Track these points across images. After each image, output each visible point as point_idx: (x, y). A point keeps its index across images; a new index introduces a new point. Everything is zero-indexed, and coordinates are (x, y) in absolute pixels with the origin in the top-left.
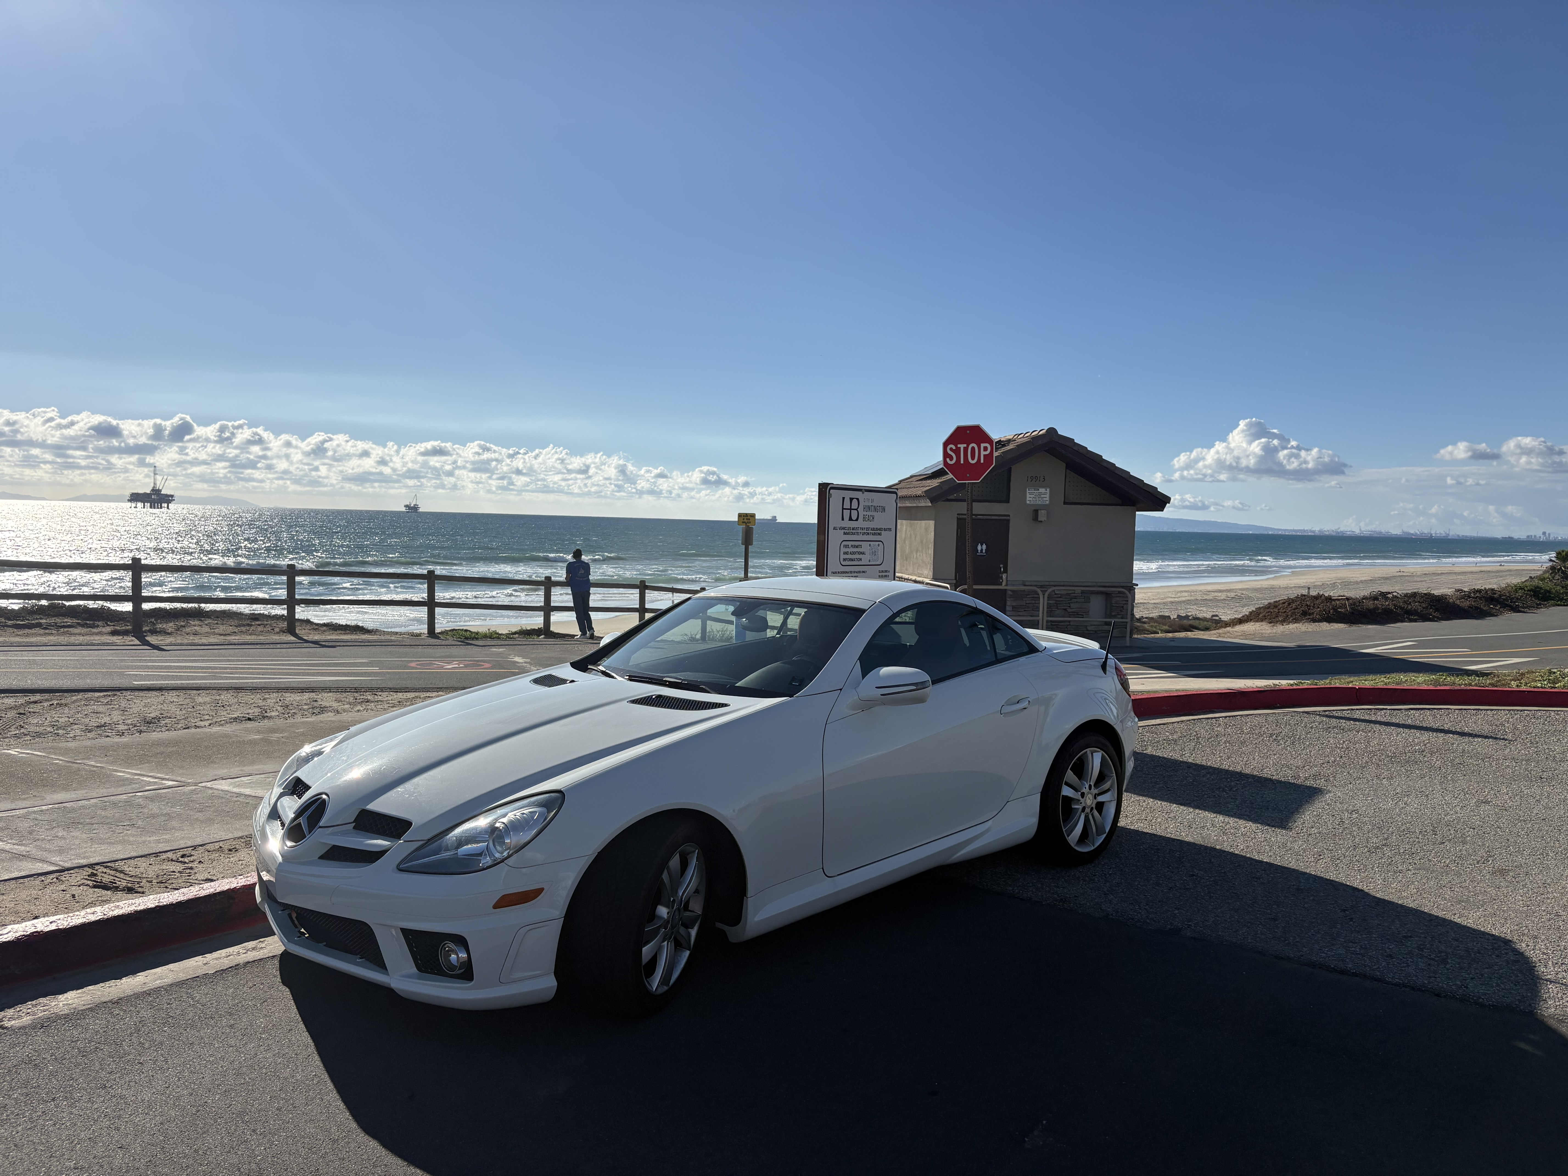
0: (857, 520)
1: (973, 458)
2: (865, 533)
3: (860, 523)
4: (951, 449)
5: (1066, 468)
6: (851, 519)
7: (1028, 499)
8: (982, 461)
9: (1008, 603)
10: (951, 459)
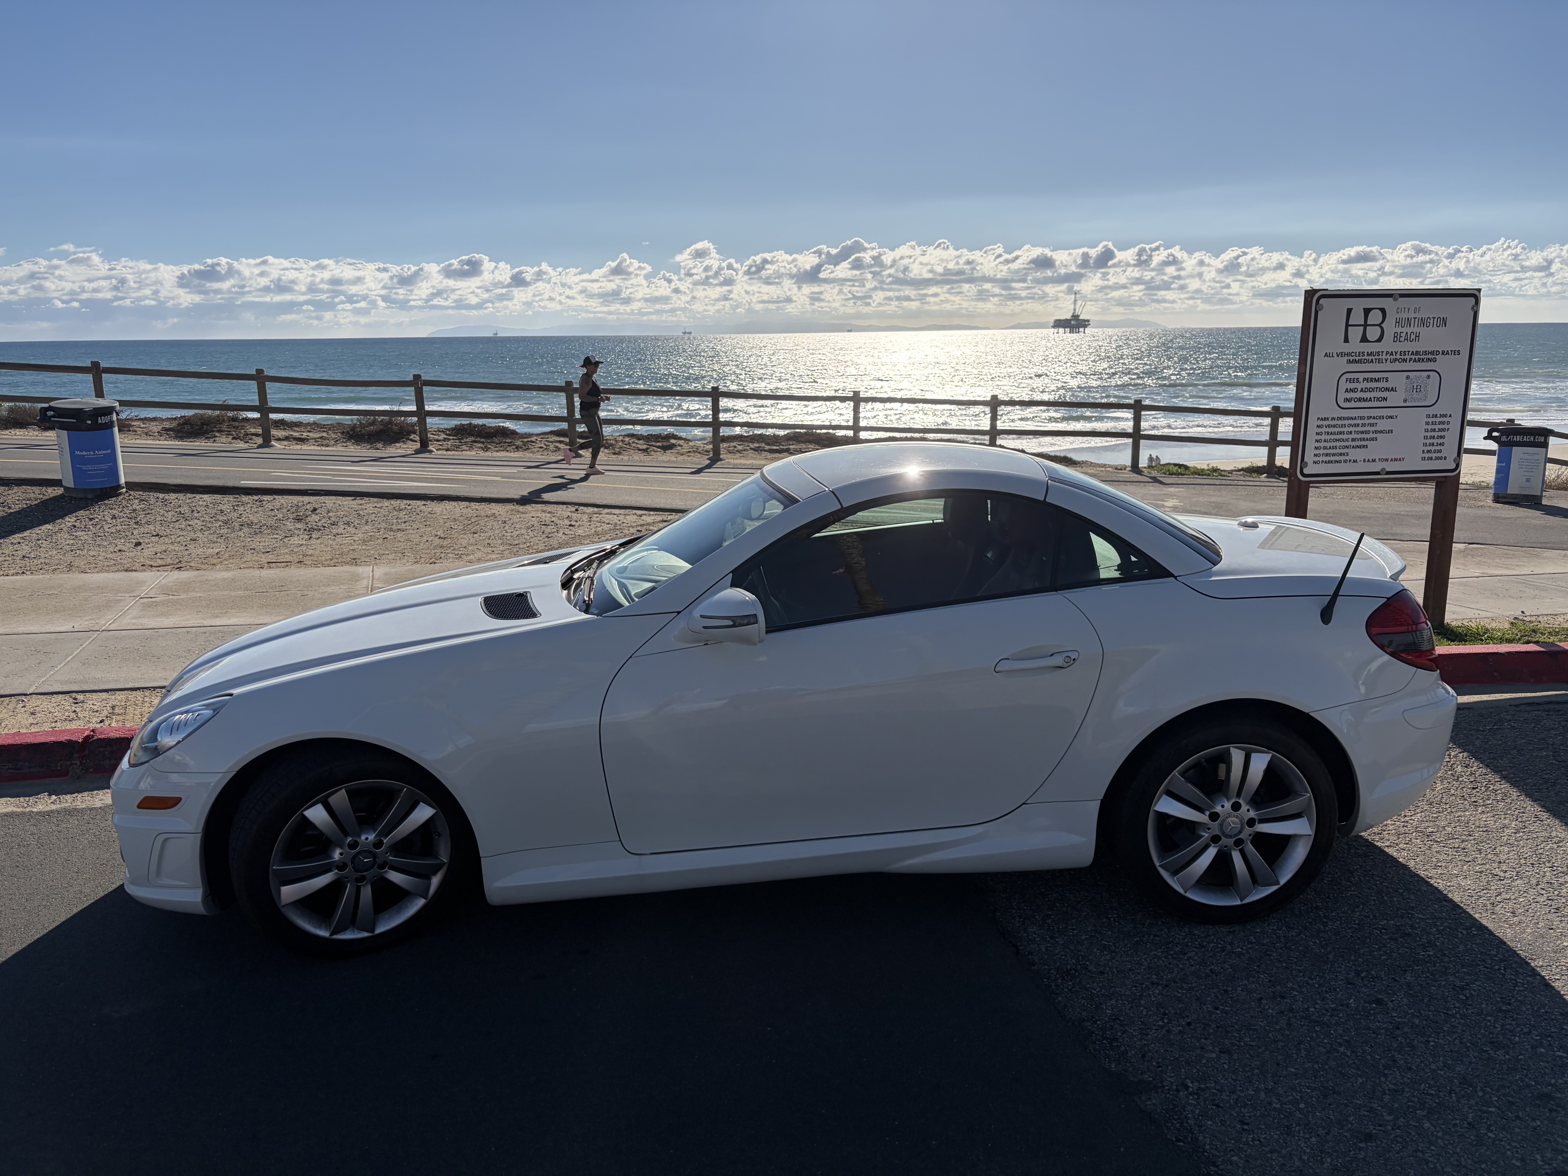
2: (1396, 360)
3: (1387, 344)
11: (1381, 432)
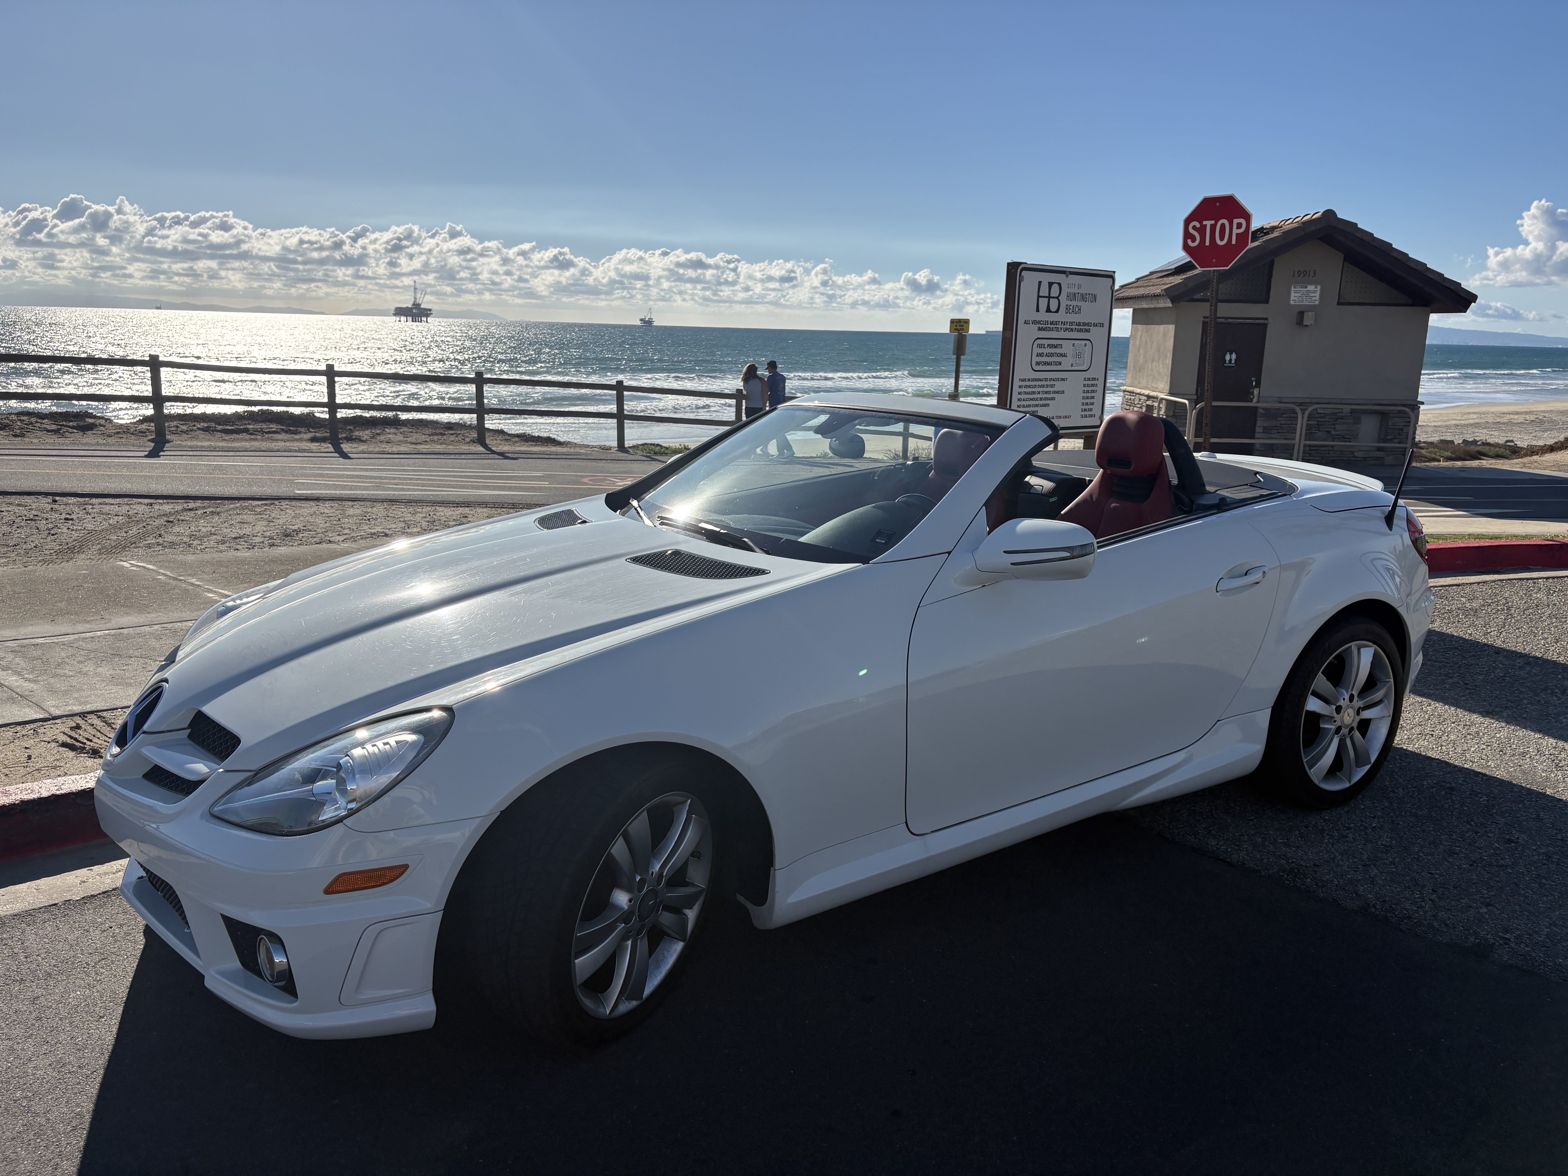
0: (1057, 311)
1: (1222, 239)
2: (1067, 329)
3: (1061, 316)
4: (1194, 228)
5: (1345, 260)
6: (1048, 310)
7: (1292, 298)
8: (1234, 242)
9: (1259, 423)
10: (1194, 240)
11: (1057, 392)
